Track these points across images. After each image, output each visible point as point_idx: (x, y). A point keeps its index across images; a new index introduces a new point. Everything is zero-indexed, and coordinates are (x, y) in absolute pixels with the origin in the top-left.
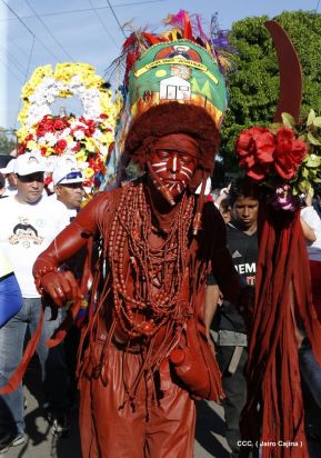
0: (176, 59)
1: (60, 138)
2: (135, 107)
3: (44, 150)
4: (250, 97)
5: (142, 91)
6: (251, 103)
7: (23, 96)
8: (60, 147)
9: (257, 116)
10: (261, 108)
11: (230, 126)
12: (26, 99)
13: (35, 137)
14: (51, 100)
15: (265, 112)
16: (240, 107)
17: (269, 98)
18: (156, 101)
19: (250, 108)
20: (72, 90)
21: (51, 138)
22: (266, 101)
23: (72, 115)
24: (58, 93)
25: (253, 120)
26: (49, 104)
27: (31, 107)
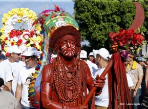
0: (58, 17)
1: (20, 38)
2: (49, 34)
3: (13, 44)
4: (102, 11)
5: (50, 28)
6: (103, 14)
7: (2, 22)
8: (20, 42)
9: (106, 20)
10: (108, 16)
11: (93, 26)
12: (4, 23)
13: (9, 38)
14: (14, 24)
15: (110, 18)
16: (98, 15)
17: (111, 10)
18: (56, 28)
19: (103, 16)
20: (23, 19)
21: (16, 39)
22: (110, 12)
23: (24, 29)
24: (17, 21)
25: (104, 22)
26: (13, 25)
27: (6, 27)
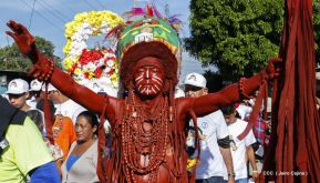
1: (98, 65)
3: (87, 75)
4: (240, 14)
6: (241, 19)
7: (66, 36)
8: (99, 72)
9: (246, 30)
10: (249, 22)
11: (224, 40)
12: (69, 38)
13: (79, 65)
14: (87, 38)
15: (254, 26)
16: (232, 22)
17: (255, 13)
19: (240, 22)
20: (101, 30)
21: (92, 66)
22: (253, 16)
23: (104, 48)
24: (91, 33)
26: (86, 41)
27: (73, 44)
